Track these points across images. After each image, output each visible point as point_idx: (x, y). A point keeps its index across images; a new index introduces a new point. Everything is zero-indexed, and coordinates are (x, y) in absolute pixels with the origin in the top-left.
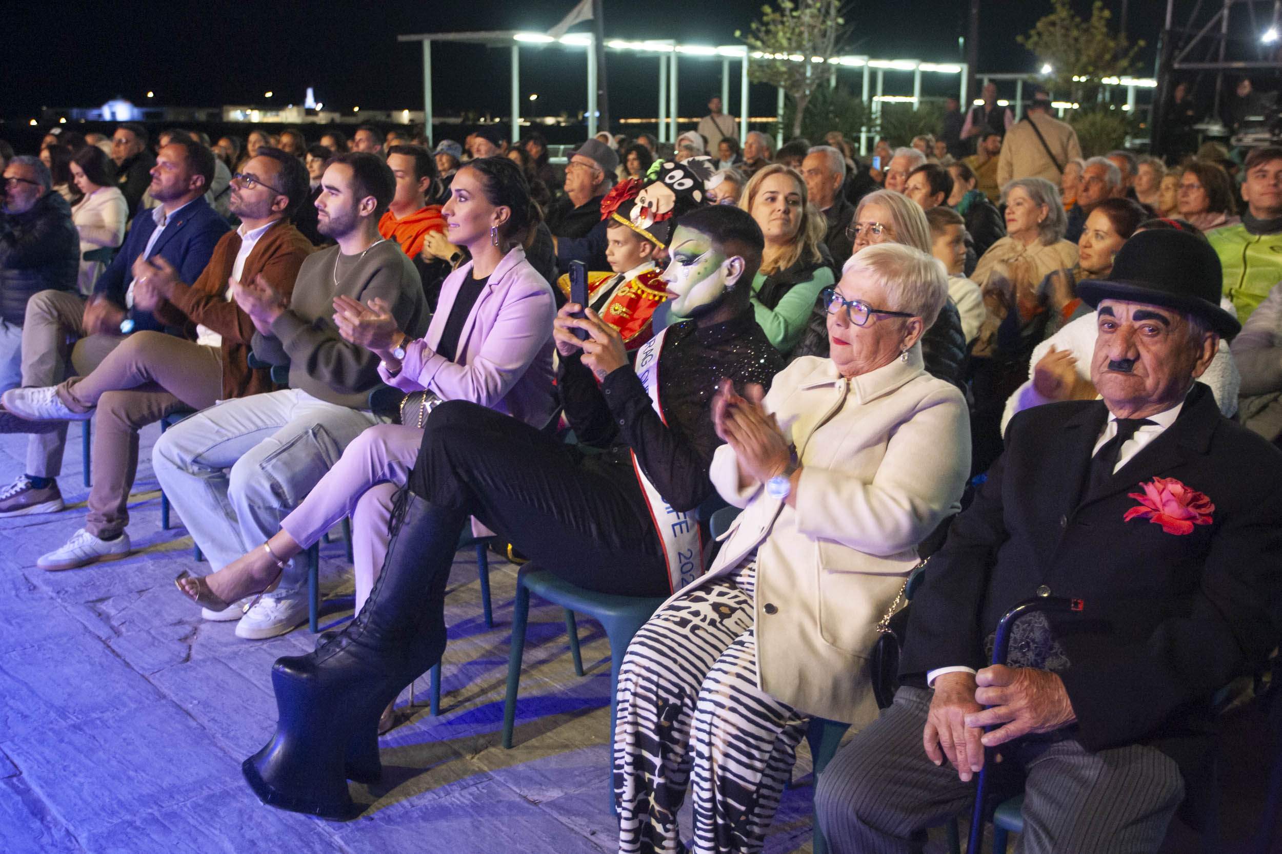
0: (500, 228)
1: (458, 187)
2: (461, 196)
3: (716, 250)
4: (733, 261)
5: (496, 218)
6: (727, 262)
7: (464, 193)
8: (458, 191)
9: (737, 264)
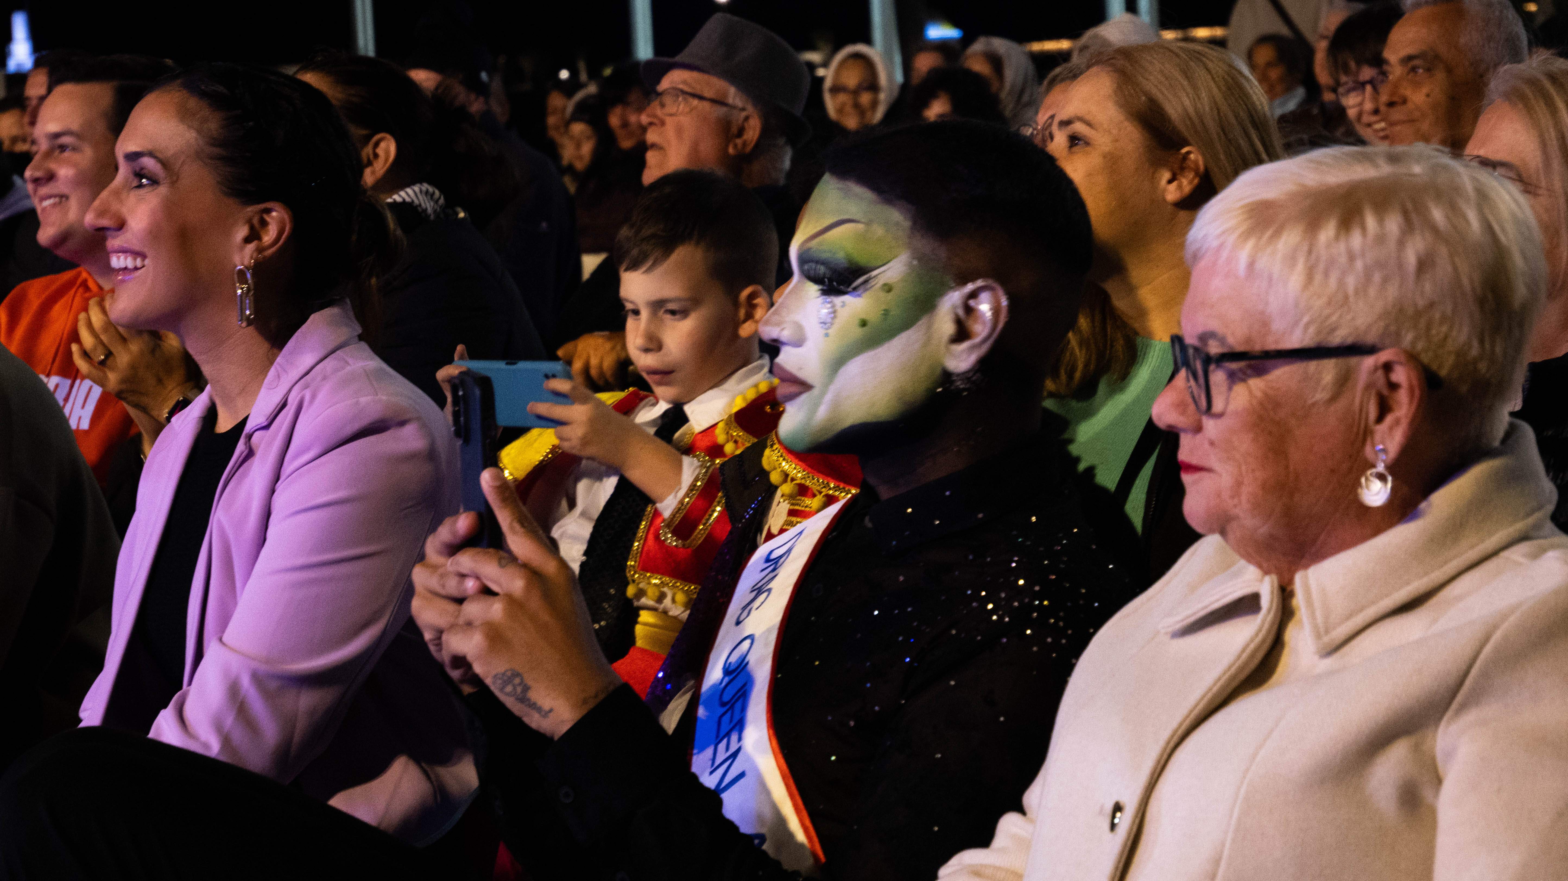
0: (260, 268)
1: (132, 148)
2: (139, 174)
3: (920, 258)
4: (973, 295)
5: (247, 240)
6: (953, 299)
7: (148, 163)
8: (133, 157)
9: (985, 307)
